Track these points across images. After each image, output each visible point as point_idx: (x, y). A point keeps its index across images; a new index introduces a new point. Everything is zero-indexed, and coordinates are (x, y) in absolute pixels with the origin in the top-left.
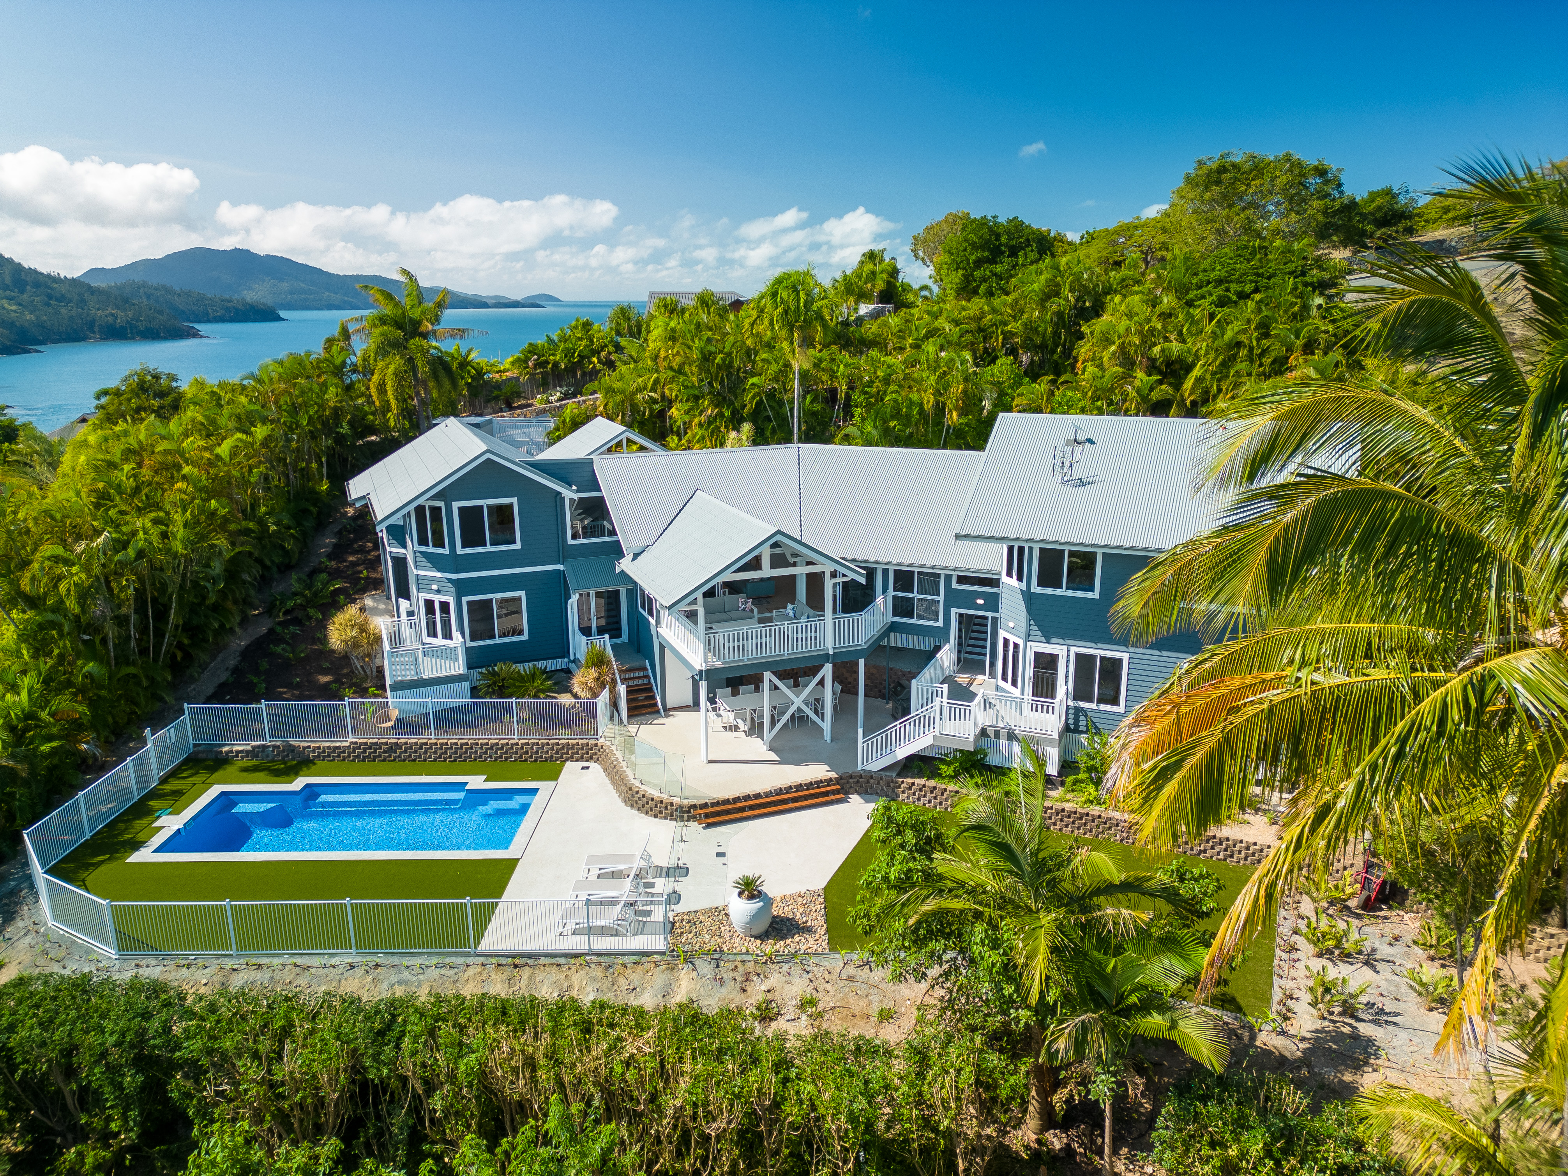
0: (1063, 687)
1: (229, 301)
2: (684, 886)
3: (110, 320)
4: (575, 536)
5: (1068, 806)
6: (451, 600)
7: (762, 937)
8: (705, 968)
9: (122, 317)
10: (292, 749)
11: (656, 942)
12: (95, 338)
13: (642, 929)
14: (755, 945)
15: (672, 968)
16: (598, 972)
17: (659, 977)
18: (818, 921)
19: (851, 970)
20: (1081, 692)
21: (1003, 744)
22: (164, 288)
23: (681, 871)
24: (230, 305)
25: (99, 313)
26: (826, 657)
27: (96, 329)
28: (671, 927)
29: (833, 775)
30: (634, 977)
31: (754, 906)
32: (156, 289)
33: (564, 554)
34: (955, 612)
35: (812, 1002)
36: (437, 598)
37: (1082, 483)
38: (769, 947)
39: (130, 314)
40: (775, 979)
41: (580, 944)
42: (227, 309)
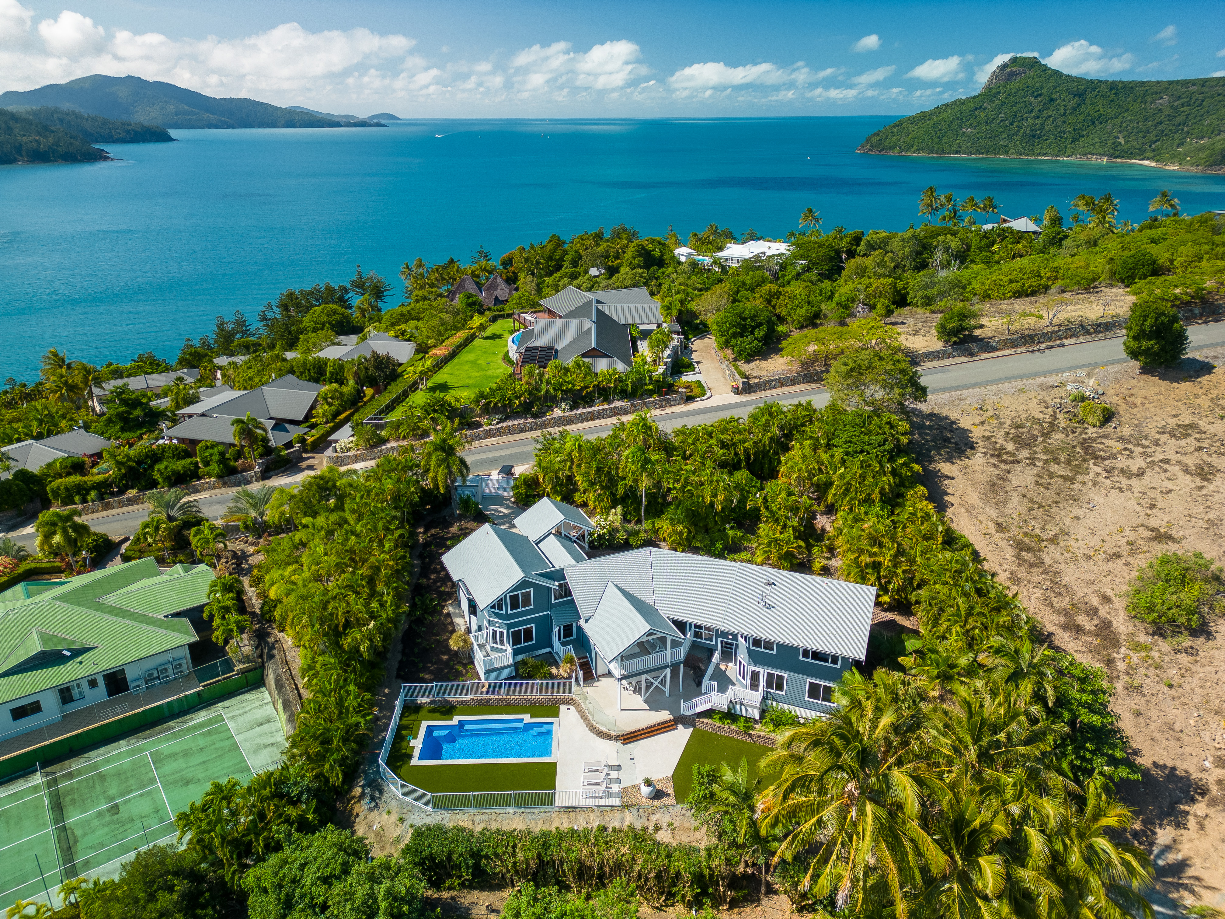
0: (762, 684)
1: (129, 125)
2: (622, 775)
3: (35, 145)
4: (556, 599)
5: (763, 734)
6: (505, 631)
7: (653, 799)
8: (635, 812)
9: (45, 143)
10: (446, 701)
11: (616, 801)
12: (23, 161)
13: (610, 795)
14: (650, 802)
15: (623, 812)
16: (598, 814)
17: (619, 815)
18: (671, 791)
19: (684, 812)
20: (769, 685)
21: (738, 707)
22: (74, 113)
23: (619, 768)
24: (129, 128)
25: (25, 139)
26: (667, 666)
27: (24, 153)
28: (620, 794)
29: (671, 717)
30: (610, 815)
31: (650, 789)
32: (67, 115)
33: (551, 607)
34: (720, 639)
35: (672, 824)
36: (498, 630)
37: (770, 607)
38: (656, 803)
39: (51, 140)
40: (658, 816)
41: (590, 802)
42: (128, 132)
